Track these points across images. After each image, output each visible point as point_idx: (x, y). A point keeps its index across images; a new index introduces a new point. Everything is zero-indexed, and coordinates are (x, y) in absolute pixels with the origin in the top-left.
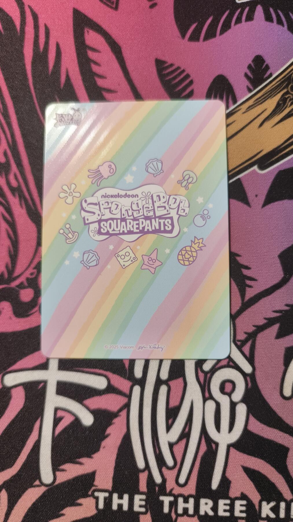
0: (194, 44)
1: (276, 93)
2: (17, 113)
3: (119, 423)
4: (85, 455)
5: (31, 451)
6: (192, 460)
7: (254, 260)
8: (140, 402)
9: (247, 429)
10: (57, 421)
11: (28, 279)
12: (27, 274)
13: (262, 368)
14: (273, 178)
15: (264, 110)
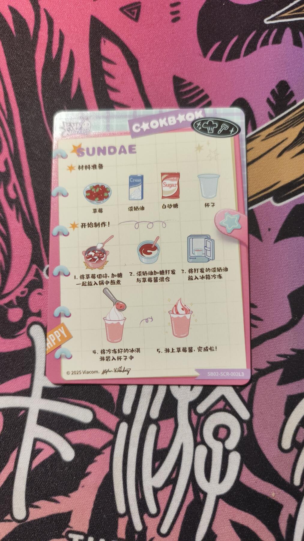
0: (216, 64)
1: (299, 122)
2: (22, 121)
3: (101, 461)
4: (62, 493)
5: (4, 483)
6: (177, 509)
7: (261, 298)
8: (126, 440)
9: (239, 480)
10: (35, 453)
11: (17, 298)
12: (18, 293)
13: (261, 415)
14: (289, 212)
15: (285, 138)
